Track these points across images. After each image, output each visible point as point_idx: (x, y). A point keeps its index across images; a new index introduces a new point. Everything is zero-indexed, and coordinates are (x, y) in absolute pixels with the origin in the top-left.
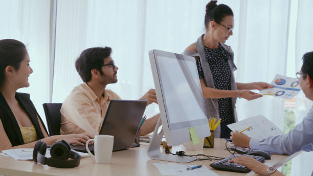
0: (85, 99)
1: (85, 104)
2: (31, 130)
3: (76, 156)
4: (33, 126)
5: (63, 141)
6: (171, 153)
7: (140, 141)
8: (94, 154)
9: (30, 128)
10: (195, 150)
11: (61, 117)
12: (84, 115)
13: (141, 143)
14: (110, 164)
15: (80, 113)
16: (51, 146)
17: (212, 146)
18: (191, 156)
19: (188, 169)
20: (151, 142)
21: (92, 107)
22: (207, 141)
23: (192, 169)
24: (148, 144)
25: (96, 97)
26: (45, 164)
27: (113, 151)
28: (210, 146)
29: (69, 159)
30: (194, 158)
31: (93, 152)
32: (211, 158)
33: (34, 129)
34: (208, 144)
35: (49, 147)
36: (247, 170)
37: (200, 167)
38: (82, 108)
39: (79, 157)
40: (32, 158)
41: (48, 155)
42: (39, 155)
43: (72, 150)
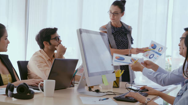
0: (41, 59)
1: (41, 62)
2: (8, 76)
3: (32, 92)
4: (10, 74)
5: (24, 83)
6: (92, 91)
7: (74, 83)
8: (43, 91)
9: (8, 75)
10: (107, 89)
11: (27, 70)
12: (41, 69)
13: (75, 85)
14: (53, 97)
15: (39, 68)
16: (17, 86)
17: (118, 87)
18: (104, 92)
19: (100, 100)
20: (79, 84)
21: (46, 64)
22: (115, 84)
23: (103, 100)
24: (77, 85)
25: (49, 58)
26: (12, 97)
27: (55, 90)
28: (117, 86)
29: (28, 94)
30: (106, 94)
31: (43, 90)
32: (116, 93)
33: (10, 76)
34: (116, 86)
35: (16, 87)
36: (135, 101)
37: (107, 99)
38: (40, 64)
39: (33, 93)
40: (5, 94)
41: (15, 92)
42: (9, 92)
43: (30, 89)
